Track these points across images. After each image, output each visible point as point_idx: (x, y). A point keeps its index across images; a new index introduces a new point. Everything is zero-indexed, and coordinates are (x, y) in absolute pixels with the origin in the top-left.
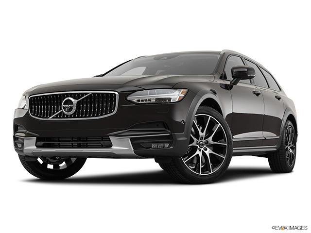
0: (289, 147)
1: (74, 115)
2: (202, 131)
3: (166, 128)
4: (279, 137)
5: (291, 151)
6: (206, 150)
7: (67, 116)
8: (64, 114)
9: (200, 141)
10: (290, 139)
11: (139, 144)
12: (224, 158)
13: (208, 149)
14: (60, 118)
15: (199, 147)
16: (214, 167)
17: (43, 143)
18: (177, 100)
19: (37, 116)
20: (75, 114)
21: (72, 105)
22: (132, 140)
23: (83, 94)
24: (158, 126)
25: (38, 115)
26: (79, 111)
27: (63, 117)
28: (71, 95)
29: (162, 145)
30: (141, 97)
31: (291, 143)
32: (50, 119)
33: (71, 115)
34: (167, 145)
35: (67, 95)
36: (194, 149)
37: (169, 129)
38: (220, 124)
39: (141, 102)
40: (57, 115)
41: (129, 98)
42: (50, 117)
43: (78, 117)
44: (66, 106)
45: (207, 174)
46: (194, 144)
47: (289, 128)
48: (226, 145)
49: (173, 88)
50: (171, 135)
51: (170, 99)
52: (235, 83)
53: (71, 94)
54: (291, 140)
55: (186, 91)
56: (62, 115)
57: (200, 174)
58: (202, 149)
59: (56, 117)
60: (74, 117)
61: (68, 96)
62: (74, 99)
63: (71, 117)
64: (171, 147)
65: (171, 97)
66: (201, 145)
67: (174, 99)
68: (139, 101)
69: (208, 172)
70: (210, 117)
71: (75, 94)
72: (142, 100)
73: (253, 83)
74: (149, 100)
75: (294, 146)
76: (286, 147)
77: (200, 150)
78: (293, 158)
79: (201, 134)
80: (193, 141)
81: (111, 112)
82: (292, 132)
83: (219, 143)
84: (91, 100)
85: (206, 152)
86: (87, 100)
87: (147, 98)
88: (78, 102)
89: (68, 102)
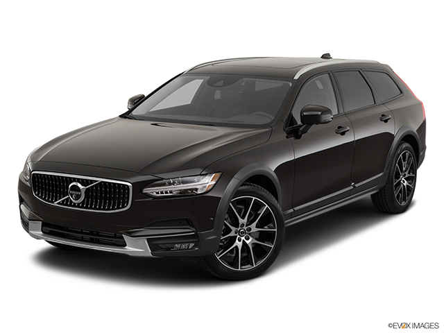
0: (403, 179)
1: (82, 205)
2: (243, 218)
3: (189, 225)
4: (382, 174)
5: (406, 183)
6: (248, 239)
7: (75, 204)
8: (71, 202)
9: (240, 228)
10: (404, 169)
11: (157, 244)
12: (272, 247)
13: (251, 239)
14: (66, 205)
15: (238, 236)
16: (258, 257)
17: (49, 229)
18: (205, 190)
19: (41, 197)
20: (83, 202)
21: (80, 193)
22: (148, 240)
23: (92, 182)
24: (180, 223)
26: (88, 200)
27: (70, 205)
28: (78, 180)
29: (187, 245)
30: (160, 189)
31: (407, 173)
32: (55, 204)
33: (79, 204)
34: (191, 245)
35: (75, 180)
36: (233, 239)
37: (193, 227)
38: (267, 206)
39: (160, 195)
40: (63, 201)
41: (147, 190)
42: (56, 201)
43: (87, 208)
45: (248, 268)
46: (232, 234)
47: (404, 155)
48: (276, 230)
49: (201, 175)
50: (196, 234)
51: (197, 189)
54: (406, 169)
55: (219, 174)
56: (68, 202)
57: (239, 269)
58: (243, 238)
59: (62, 203)
60: (82, 207)
62: (82, 185)
63: (78, 206)
64: (196, 249)
65: (198, 187)
66: (242, 234)
67: (202, 189)
68: (158, 193)
69: (249, 266)
70: (254, 198)
71: (83, 180)
72: (162, 193)
73: (341, 111)
74: (171, 192)
75: (411, 175)
76: (398, 181)
77: (240, 240)
78: (410, 191)
79: (241, 221)
80: (230, 231)
81: (123, 207)
82: (410, 156)
83: (266, 229)
84: (101, 189)
85: (248, 242)
86: (96, 188)
87: (168, 190)
88: (87, 189)
89: (75, 188)
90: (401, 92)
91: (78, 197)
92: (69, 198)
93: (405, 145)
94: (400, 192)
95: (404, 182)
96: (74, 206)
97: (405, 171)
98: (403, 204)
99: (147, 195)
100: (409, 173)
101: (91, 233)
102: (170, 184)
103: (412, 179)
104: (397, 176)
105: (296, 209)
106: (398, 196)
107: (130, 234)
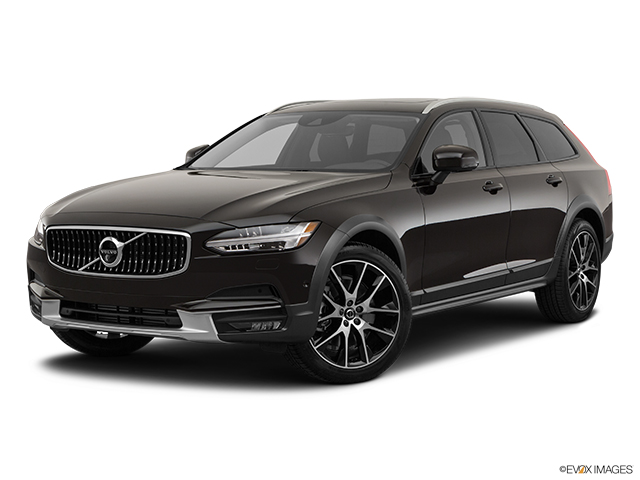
0: (581, 273)
1: (118, 269)
2: (351, 292)
3: (273, 294)
4: (550, 260)
5: (585, 279)
6: (358, 323)
7: (108, 268)
8: (103, 266)
9: (347, 307)
10: (582, 258)
11: (227, 323)
12: (394, 336)
13: (363, 323)
14: (96, 271)
15: (344, 319)
16: (373, 351)
17: (70, 310)
18: (296, 245)
19: (59, 263)
20: (120, 265)
21: (115, 252)
22: (213, 316)
23: (133, 234)
24: (260, 291)
25: (61, 261)
26: (127, 262)
27: (102, 271)
28: (113, 234)
29: (270, 324)
30: (231, 242)
31: (586, 264)
32: (80, 271)
33: (114, 268)
34: (277, 325)
35: (108, 233)
36: (336, 323)
37: (279, 297)
38: (385, 276)
39: (231, 250)
40: (91, 266)
41: (210, 244)
42: (80, 268)
43: (125, 273)
44: (106, 251)
45: (359, 365)
46: (335, 314)
47: (582, 237)
48: (398, 311)
49: (289, 223)
50: (283, 307)
51: (283, 243)
52: (440, 181)
53: (113, 232)
54: (586, 258)
55: (315, 224)
56: (99, 267)
57: (346, 367)
58: (351, 322)
59: (90, 269)
60: (119, 272)
61: (108, 235)
62: (119, 240)
63: (113, 272)
64: (284, 329)
65: (285, 240)
66: (349, 315)
67: (291, 243)
68: (227, 248)
69: (361, 362)
70: (367, 263)
71: (120, 232)
72: (234, 247)
73: (491, 164)
74: (247, 246)
75: (593, 267)
76: (573, 274)
77: (346, 325)
78: (592, 292)
79: (349, 296)
80: (332, 309)
81: (178, 268)
82: (590, 241)
83: (385, 309)
84: (146, 244)
85: (358, 327)
86: (140, 244)
87: (243, 244)
88: (125, 246)
89: (109, 245)
90: (576, 153)
91: (113, 258)
92: (100, 260)
93: (583, 224)
94: (578, 290)
95: (583, 277)
96: (108, 271)
97: (585, 261)
98: (582, 308)
99: (213, 251)
100: (590, 265)
101: (132, 311)
102: (245, 236)
103: (594, 275)
104: (573, 267)
105: (428, 290)
106: (575, 296)
107: (187, 308)
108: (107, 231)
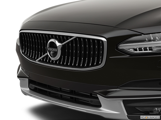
1: (58, 62)
7: (53, 61)
8: (50, 59)
11: (134, 107)
19: (27, 56)
20: (60, 60)
22: (124, 101)
23: (68, 37)
25: (27, 54)
26: (64, 57)
27: (49, 63)
28: (56, 37)
30: (138, 45)
32: (37, 62)
33: (56, 61)
39: (138, 52)
41: (123, 46)
43: (63, 65)
44: (51, 49)
53: (56, 35)
59: (43, 60)
60: (59, 64)
61: (53, 38)
62: (60, 42)
63: (56, 64)
68: (135, 50)
71: (59, 36)
72: (140, 49)
74: (151, 49)
81: (98, 64)
84: (76, 45)
87: (147, 46)
88: (63, 45)
89: (53, 45)
91: (55, 54)
92: (48, 55)
96: (52, 63)
99: (124, 52)
101: (72, 92)
102: (150, 40)
108: (52, 35)
